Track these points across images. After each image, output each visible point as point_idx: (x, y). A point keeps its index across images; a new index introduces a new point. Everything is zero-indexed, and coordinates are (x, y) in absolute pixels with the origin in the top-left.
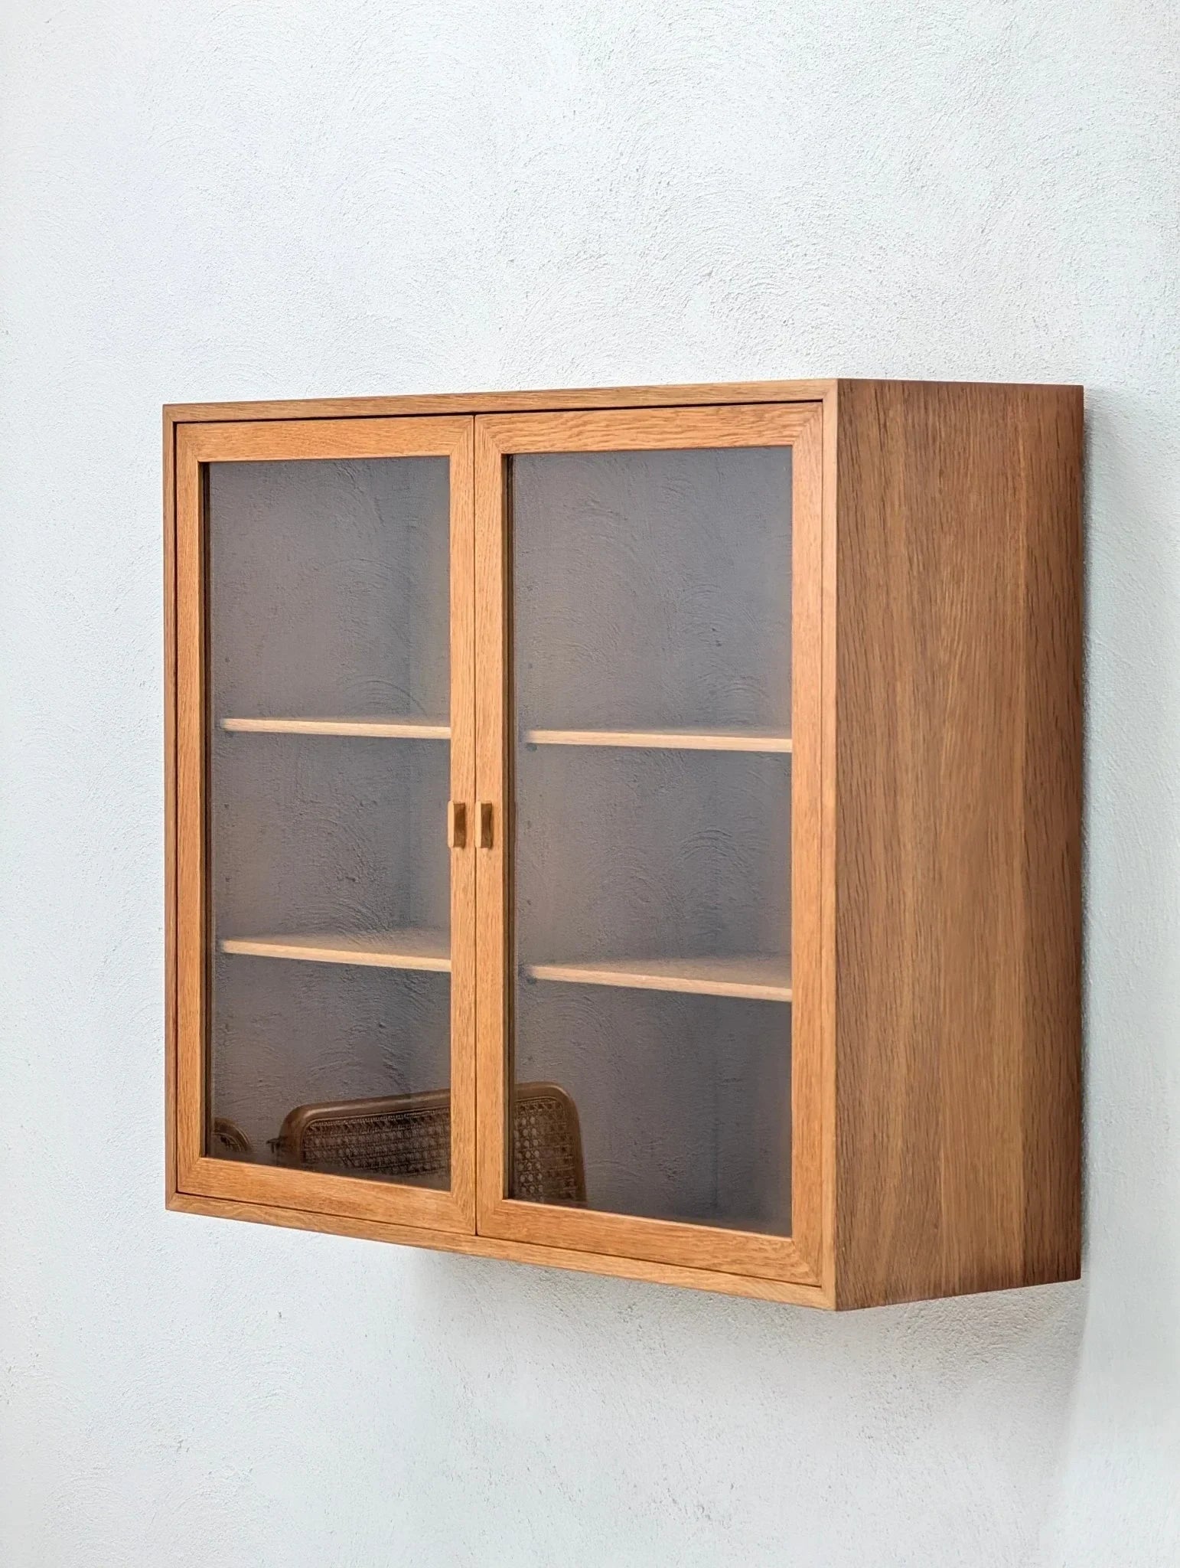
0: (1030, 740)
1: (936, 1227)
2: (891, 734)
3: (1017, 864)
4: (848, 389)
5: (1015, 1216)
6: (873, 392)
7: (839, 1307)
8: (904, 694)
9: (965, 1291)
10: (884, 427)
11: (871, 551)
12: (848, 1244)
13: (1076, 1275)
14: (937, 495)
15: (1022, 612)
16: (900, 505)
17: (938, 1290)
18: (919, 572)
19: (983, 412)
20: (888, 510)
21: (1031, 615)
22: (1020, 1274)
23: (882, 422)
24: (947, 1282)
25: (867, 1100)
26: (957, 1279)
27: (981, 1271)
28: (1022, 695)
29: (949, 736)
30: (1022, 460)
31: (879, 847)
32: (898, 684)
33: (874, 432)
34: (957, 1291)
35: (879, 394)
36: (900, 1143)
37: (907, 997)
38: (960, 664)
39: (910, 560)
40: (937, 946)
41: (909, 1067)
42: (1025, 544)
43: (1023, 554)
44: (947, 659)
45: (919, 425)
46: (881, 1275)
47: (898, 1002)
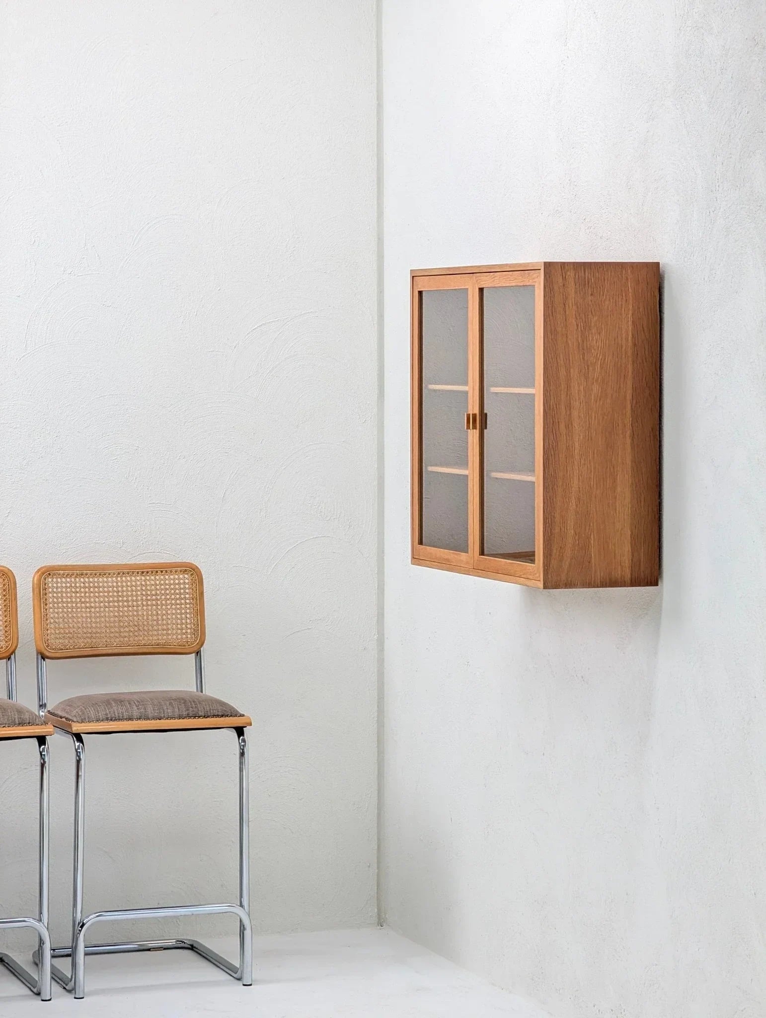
0: (634, 389)
1: (589, 562)
2: (568, 387)
3: (628, 433)
4: (548, 266)
5: (627, 562)
6: (560, 267)
7: (545, 587)
8: (574, 373)
9: (602, 586)
10: (564, 279)
11: (559, 323)
12: (548, 565)
13: (656, 584)
14: (590, 303)
15: (630, 344)
16: (572, 306)
17: (590, 585)
18: (581, 330)
19: (611, 272)
20: (567, 307)
21: (635, 345)
22: (629, 582)
23: (564, 276)
24: (594, 582)
25: (557, 515)
26: (599, 581)
27: (610, 579)
28: (630, 373)
29: (596, 388)
30: (630, 290)
31: (562, 426)
32: (572, 370)
33: (560, 280)
34: (599, 586)
35: (562, 267)
36: (572, 532)
37: (576, 482)
38: (601, 363)
39: (577, 325)
40: (590, 463)
41: (577, 505)
42: (632, 319)
43: (630, 323)
44: (594, 361)
45: (581, 277)
46: (563, 577)
47: (572, 482)
